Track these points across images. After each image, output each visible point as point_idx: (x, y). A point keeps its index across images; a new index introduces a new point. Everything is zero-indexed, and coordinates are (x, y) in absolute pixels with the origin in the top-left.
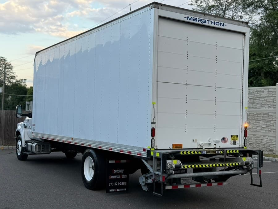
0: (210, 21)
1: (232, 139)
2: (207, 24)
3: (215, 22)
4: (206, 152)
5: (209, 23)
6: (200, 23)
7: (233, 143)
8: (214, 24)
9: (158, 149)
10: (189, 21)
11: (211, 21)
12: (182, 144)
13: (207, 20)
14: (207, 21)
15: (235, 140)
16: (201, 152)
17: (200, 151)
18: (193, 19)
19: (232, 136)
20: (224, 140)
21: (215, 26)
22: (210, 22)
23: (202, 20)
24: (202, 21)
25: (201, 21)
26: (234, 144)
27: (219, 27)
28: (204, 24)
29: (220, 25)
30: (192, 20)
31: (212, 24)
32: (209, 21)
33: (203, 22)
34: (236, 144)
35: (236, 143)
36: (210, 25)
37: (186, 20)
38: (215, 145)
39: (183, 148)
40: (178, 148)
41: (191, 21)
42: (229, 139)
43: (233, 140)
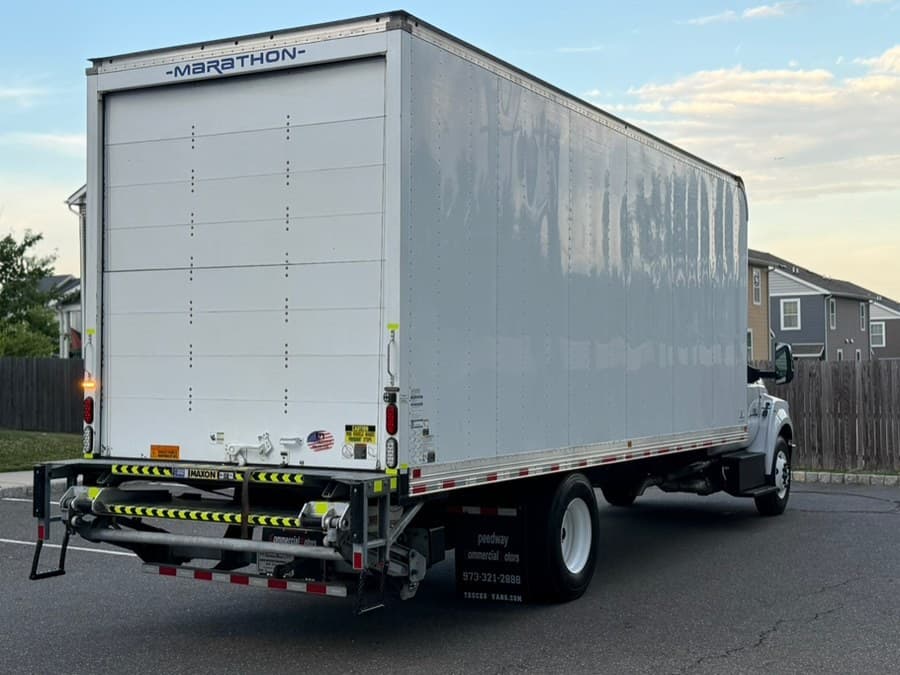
0: (247, 57)
1: (351, 439)
2: (238, 69)
3: (262, 54)
4: (186, 472)
5: (243, 65)
6: (213, 73)
7: (353, 452)
8: (262, 62)
9: (112, 455)
10: (180, 78)
11: (250, 54)
12: (178, 448)
13: (234, 57)
14: (238, 58)
15: (362, 442)
16: (171, 472)
17: (170, 469)
18: (192, 68)
19: (349, 428)
20: (317, 438)
21: (266, 66)
22: (247, 61)
23: (221, 63)
24: (220, 67)
25: (215, 67)
26: (356, 458)
27: (280, 64)
28: (226, 72)
29: (283, 58)
30: (189, 73)
31: (252, 64)
32: (242, 58)
33: (223, 68)
34: (365, 457)
35: (365, 451)
36: (248, 67)
37: (171, 79)
38: (284, 454)
39: (181, 458)
40: (167, 456)
41: (187, 77)
42: (339, 437)
43: (353, 444)
